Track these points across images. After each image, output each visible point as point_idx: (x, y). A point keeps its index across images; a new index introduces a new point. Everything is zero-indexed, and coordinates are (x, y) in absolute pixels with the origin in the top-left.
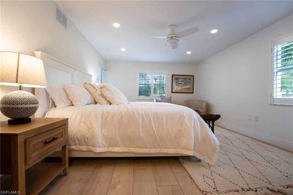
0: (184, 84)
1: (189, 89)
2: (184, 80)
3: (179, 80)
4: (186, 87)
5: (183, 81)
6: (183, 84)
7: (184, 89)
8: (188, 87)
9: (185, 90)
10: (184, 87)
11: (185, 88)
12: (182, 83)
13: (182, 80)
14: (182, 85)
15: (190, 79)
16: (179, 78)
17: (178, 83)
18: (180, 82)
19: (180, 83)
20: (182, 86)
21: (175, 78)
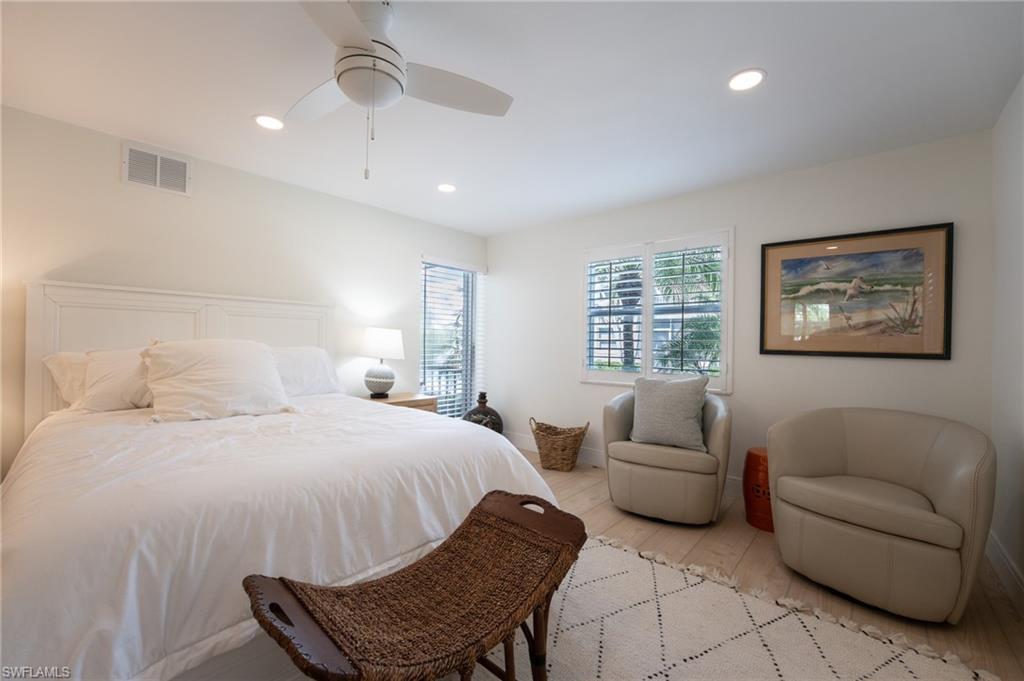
0: (862, 293)
1: (908, 324)
2: (853, 265)
3: (814, 270)
4: (879, 315)
5: (846, 277)
6: (852, 297)
7: (855, 328)
8: (892, 314)
9: (864, 333)
10: (859, 318)
11: (869, 325)
12: (842, 286)
13: (839, 267)
14: (843, 301)
15: (914, 256)
16: (817, 259)
17: (804, 291)
18: (822, 286)
19: (819, 291)
20: (841, 309)
21: (783, 262)
